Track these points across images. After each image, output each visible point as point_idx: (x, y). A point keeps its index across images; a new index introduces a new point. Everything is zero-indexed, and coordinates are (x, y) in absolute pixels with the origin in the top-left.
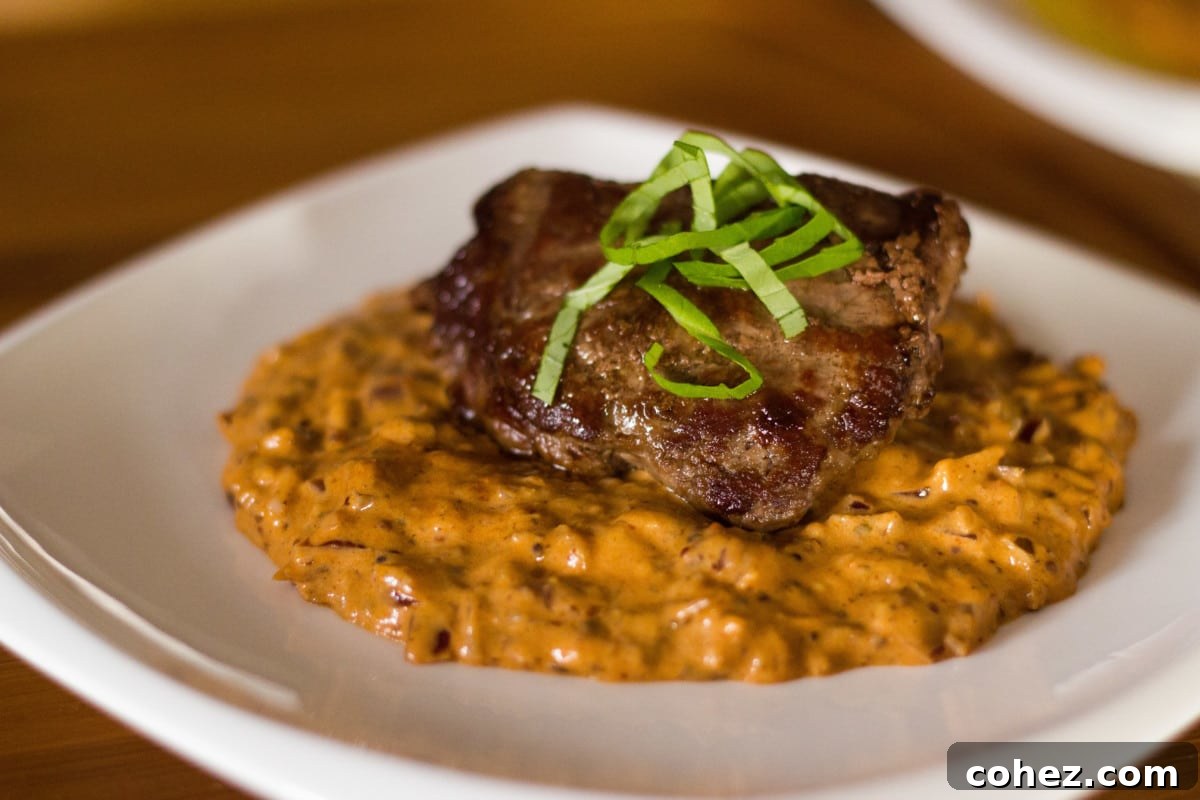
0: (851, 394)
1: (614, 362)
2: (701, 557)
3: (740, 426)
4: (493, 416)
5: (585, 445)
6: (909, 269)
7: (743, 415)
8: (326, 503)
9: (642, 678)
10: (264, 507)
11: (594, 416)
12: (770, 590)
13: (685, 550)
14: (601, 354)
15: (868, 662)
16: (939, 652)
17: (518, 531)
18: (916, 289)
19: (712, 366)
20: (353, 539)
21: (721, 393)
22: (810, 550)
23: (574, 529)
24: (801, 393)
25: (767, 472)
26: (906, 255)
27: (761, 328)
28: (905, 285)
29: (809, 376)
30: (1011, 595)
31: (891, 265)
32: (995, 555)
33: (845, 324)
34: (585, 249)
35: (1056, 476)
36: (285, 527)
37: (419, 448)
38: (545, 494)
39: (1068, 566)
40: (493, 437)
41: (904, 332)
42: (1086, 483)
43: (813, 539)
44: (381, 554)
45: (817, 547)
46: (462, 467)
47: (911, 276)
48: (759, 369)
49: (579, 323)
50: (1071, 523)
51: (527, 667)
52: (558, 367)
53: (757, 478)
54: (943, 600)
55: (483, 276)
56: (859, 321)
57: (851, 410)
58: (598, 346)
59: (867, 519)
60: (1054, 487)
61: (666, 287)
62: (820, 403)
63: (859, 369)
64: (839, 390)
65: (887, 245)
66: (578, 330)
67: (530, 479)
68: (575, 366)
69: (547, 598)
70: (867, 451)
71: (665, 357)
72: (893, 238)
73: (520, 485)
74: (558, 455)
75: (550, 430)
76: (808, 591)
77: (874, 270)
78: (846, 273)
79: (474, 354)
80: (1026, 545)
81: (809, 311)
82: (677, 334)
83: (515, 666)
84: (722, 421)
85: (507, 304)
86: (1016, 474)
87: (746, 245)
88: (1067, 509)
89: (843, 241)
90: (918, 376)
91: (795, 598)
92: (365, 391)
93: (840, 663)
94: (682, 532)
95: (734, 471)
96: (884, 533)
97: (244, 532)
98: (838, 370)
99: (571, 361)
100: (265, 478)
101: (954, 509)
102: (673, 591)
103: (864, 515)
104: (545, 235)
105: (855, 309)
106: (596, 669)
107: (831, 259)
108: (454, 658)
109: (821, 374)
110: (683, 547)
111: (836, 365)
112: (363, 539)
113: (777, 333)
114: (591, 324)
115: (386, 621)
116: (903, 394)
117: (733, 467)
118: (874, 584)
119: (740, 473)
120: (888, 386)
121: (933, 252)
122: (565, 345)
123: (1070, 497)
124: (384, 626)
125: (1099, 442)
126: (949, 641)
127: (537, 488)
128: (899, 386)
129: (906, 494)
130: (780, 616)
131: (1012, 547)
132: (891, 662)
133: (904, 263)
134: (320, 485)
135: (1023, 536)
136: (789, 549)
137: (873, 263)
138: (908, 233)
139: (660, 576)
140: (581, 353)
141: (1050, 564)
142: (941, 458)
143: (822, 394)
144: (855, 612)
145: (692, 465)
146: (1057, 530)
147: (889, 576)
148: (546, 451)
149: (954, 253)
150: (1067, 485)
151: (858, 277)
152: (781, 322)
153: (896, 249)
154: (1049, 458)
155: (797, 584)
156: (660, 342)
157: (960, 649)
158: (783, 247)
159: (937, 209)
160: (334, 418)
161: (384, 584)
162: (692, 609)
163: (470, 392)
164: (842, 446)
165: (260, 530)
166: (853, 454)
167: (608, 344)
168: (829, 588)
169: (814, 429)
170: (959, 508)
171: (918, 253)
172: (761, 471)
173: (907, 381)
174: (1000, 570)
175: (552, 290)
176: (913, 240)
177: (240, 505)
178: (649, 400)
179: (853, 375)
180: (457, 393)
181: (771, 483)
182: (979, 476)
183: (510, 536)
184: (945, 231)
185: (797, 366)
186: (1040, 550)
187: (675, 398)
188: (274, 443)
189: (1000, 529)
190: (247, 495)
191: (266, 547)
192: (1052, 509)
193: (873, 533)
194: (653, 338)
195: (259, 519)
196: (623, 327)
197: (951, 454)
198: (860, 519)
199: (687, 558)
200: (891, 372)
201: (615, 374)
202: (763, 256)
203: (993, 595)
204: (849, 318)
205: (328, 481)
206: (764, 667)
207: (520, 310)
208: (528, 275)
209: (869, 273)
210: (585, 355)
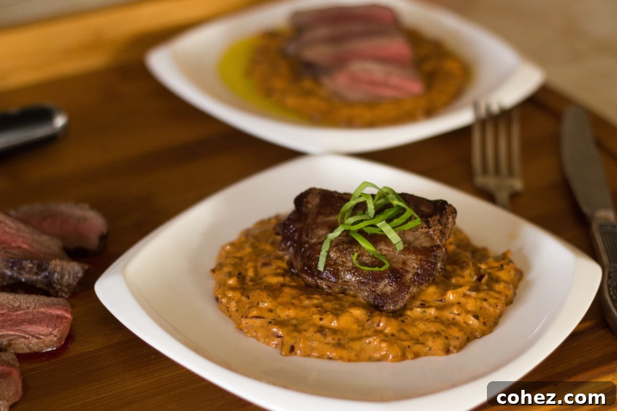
0: (418, 269)
1: (343, 258)
2: (373, 323)
3: (382, 279)
4: (303, 273)
5: (333, 284)
6: (437, 227)
7: (383, 276)
8: (250, 303)
9: (355, 361)
10: (230, 304)
11: (336, 274)
12: (395, 332)
13: (368, 320)
14: (339, 255)
15: (426, 355)
16: (448, 351)
17: (315, 314)
18: (439, 234)
19: (374, 259)
20: (261, 316)
21: (377, 269)
22: (407, 319)
23: (332, 313)
24: (401, 268)
25: (391, 294)
26: (436, 222)
27: (389, 247)
28: (435, 233)
29: (404, 263)
30: (471, 333)
31: (431, 226)
32: (466, 320)
33: (416, 246)
34: (332, 218)
35: (488, 294)
36: (237, 311)
37: (279, 285)
38: (321, 301)
39: (490, 324)
40: (303, 279)
41: (435, 249)
42: (497, 295)
43: (408, 315)
44: (270, 320)
45: (409, 318)
46: (294, 292)
47: (437, 230)
48: (389, 260)
49: (331, 244)
50: (492, 309)
51: (319, 357)
52: (325, 259)
53: (388, 296)
54: (450, 335)
55: (299, 226)
56: (421, 245)
57: (417, 274)
58: (337, 252)
59: (425, 309)
60: (487, 297)
61: (358, 234)
62: (408, 272)
63: (420, 260)
64: (414, 268)
65: (429, 219)
66: (330, 247)
67: (315, 296)
68: (330, 259)
69: (325, 336)
70: (423, 287)
71: (359, 256)
72: (431, 216)
73: (313, 298)
74: (324, 287)
75: (322, 279)
76: (406, 333)
77: (425, 228)
78: (416, 229)
79: (296, 252)
80: (476, 317)
81: (404, 242)
82: (362, 249)
83: (315, 357)
84: (377, 278)
85: (307, 236)
86: (474, 294)
87: (384, 222)
88: (490, 305)
89: (416, 218)
90: (439, 263)
91: (402, 335)
92: (259, 264)
93: (417, 355)
94: (367, 314)
95: (380, 294)
96: (431, 314)
97: (223, 311)
98: (414, 261)
99: (328, 256)
100: (230, 294)
101: (453, 306)
102: (364, 333)
103: (424, 308)
104: (319, 213)
105: (419, 241)
106: (341, 358)
107: (411, 224)
108: (296, 354)
109: (408, 262)
110: (368, 318)
111: (413, 259)
112: (264, 316)
113: (395, 249)
114: (335, 244)
115: (273, 343)
116: (434, 269)
117: (380, 292)
118: (428, 330)
119: (382, 294)
120: (429, 266)
121: (444, 220)
122: (326, 251)
123: (492, 301)
124: (273, 344)
125: (505, 282)
126: (451, 348)
127: (318, 299)
128: (433, 266)
129: (438, 301)
130: (399, 341)
131: (472, 318)
132: (433, 355)
133: (435, 225)
134: (248, 297)
135: (476, 314)
136: (400, 319)
137: (425, 225)
138: (436, 215)
139: (361, 328)
140: (331, 254)
141: (484, 324)
142: (449, 289)
143: (408, 269)
144: (421, 339)
145: (367, 291)
146: (487, 312)
147: (433, 328)
148: (320, 285)
149: (450, 220)
150: (491, 297)
151: (421, 230)
152: (396, 245)
153: (433, 220)
154: (486, 288)
155: (403, 330)
156: (357, 251)
157: (455, 351)
158: (396, 222)
159: (446, 206)
160: (251, 273)
161: (273, 331)
162: (371, 339)
163: (295, 264)
164: (415, 285)
165: (228, 311)
166: (418, 288)
167: (340, 251)
168: (413, 331)
169: (406, 280)
170: (455, 306)
171: (439, 222)
172: (389, 294)
173: (435, 264)
174: (468, 325)
175: (321, 232)
176: (438, 217)
177: (221, 302)
178: (354, 270)
179: (418, 263)
180: (290, 264)
181: (393, 297)
182: (461, 295)
183: (312, 315)
184: (448, 213)
185: (400, 260)
186: (481, 319)
187: (362, 270)
188: (232, 282)
189: (468, 312)
190: (224, 300)
191: (230, 316)
192: (485, 304)
193: (427, 314)
194: (355, 250)
195: (228, 308)
196: (346, 246)
197: (452, 288)
198: (423, 309)
199: (369, 322)
200: (430, 262)
201: (343, 262)
202: (390, 225)
203: (465, 333)
204: (417, 244)
205: (250, 296)
206: (393, 357)
207: (311, 238)
208: (314, 227)
209: (424, 229)
210: (332, 255)
